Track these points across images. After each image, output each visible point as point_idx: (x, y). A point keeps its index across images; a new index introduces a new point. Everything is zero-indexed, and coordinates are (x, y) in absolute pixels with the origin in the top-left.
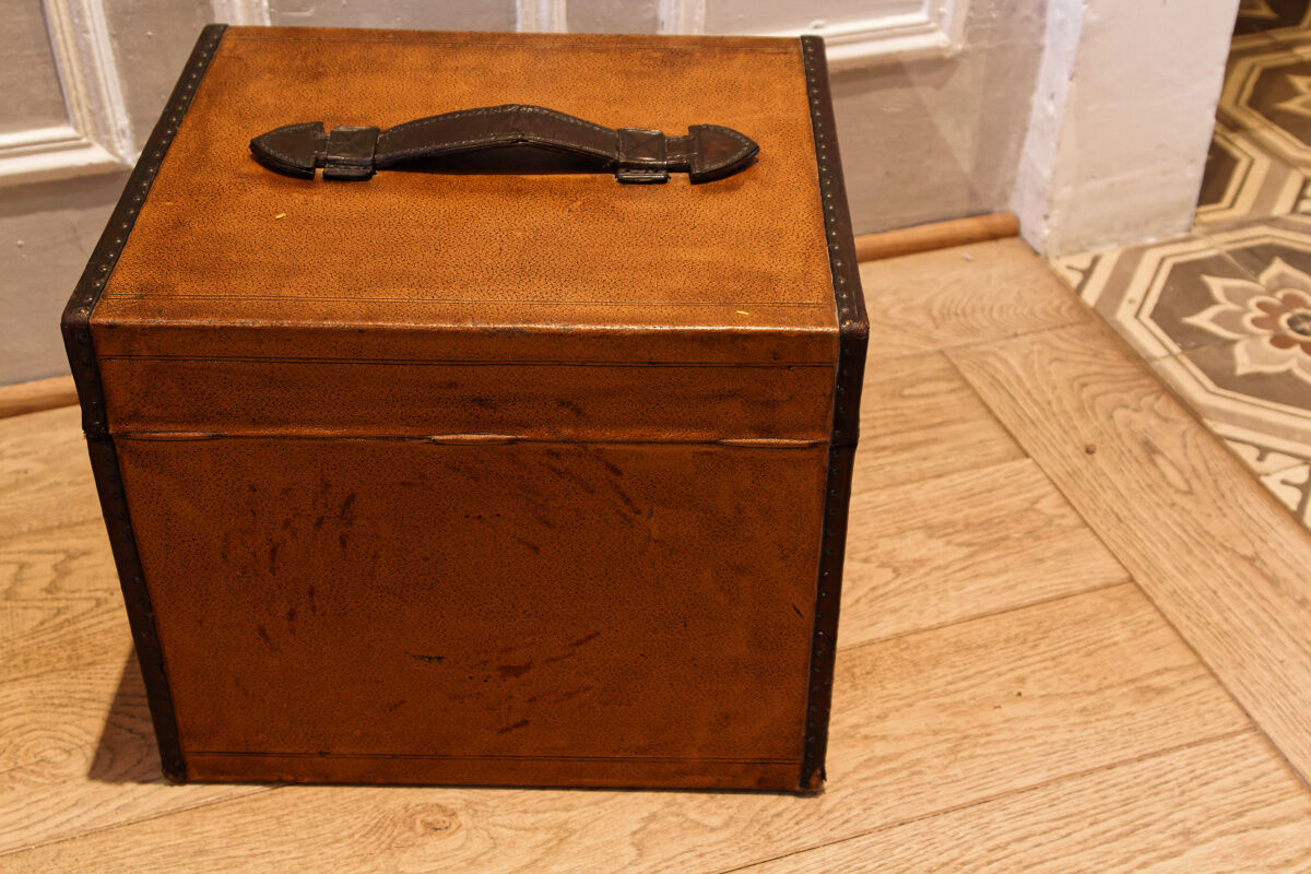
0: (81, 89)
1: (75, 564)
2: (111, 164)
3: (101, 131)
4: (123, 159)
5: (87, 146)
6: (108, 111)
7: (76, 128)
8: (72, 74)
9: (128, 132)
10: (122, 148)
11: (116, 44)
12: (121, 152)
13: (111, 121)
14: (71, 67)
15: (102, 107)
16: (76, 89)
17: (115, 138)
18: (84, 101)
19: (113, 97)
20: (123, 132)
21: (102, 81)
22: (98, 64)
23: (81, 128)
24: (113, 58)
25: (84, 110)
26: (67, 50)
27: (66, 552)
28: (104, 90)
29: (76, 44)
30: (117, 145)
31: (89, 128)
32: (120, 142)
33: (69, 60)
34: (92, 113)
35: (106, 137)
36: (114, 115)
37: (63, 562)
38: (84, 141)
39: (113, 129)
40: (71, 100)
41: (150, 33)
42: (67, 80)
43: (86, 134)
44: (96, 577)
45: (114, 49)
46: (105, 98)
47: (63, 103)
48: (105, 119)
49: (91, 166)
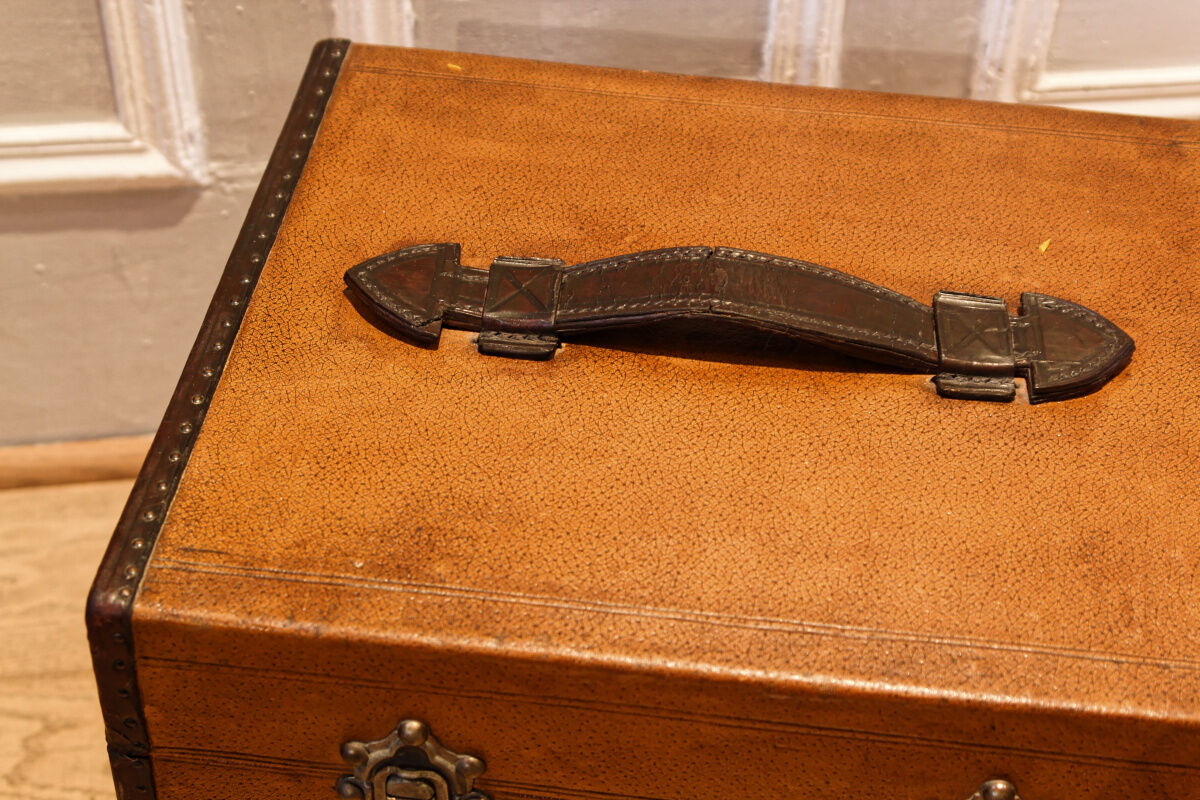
0: (137, 74)
1: (52, 741)
2: (170, 178)
3: (161, 134)
4: (187, 172)
5: (140, 151)
6: (172, 108)
7: (127, 126)
8: (127, 56)
9: (198, 137)
10: (188, 157)
11: (192, 20)
12: (186, 163)
13: (175, 121)
14: (126, 46)
15: (163, 103)
16: (130, 76)
17: (179, 144)
18: (140, 93)
19: (181, 90)
20: (191, 138)
21: (167, 69)
22: (163, 45)
23: (133, 126)
24: (184, 37)
25: (140, 104)
26: (122, 23)
27: (44, 718)
28: (167, 80)
29: (136, 17)
30: (181, 154)
31: (144, 127)
32: (185, 148)
33: (124, 37)
34: (151, 109)
35: (166, 142)
36: (180, 114)
37: (37, 735)
38: (137, 144)
39: (178, 132)
40: (123, 89)
41: (240, 8)
42: (120, 63)
43: (140, 136)
44: (76, 768)
45: (188, 27)
46: (169, 91)
47: (112, 92)
48: (166, 119)
49: (142, 179)
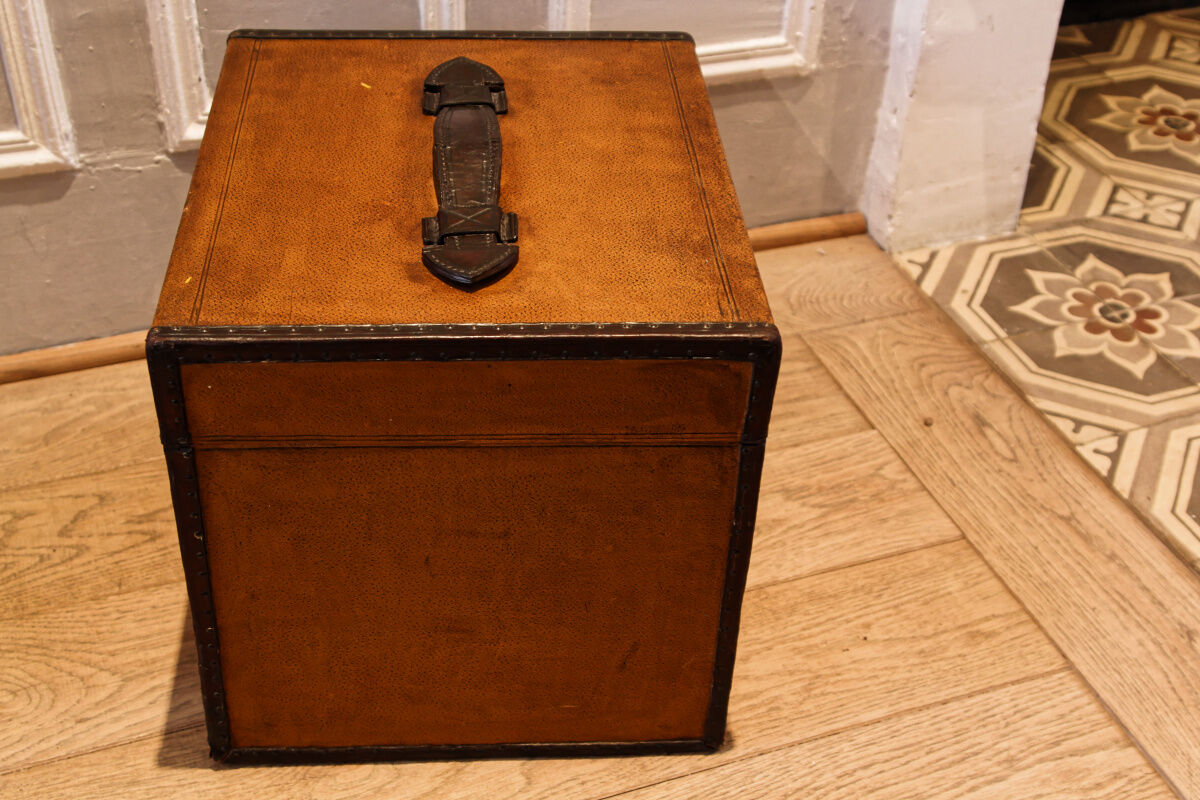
0: (28, 96)
2: (56, 164)
3: (47, 135)
4: (66, 160)
5: (34, 148)
6: (53, 116)
7: (24, 132)
8: (21, 84)
9: (71, 136)
10: (66, 150)
11: (60, 57)
12: (65, 154)
13: (56, 126)
14: (19, 77)
15: (47, 114)
16: (24, 97)
17: (59, 140)
18: (31, 108)
19: (58, 104)
20: (67, 136)
21: (48, 90)
22: (44, 74)
23: (29, 132)
24: (57, 70)
25: (32, 116)
26: (16, 62)
28: (49, 97)
29: (25, 58)
30: (61, 148)
31: (36, 132)
32: (64, 144)
33: (18, 71)
34: (38, 118)
35: (51, 140)
36: (58, 121)
38: (31, 143)
39: (58, 133)
40: (20, 105)
41: (91, 48)
42: (16, 89)
43: (33, 138)
45: (58, 62)
46: (51, 105)
47: (12, 110)
48: (50, 124)
49: (37, 166)
